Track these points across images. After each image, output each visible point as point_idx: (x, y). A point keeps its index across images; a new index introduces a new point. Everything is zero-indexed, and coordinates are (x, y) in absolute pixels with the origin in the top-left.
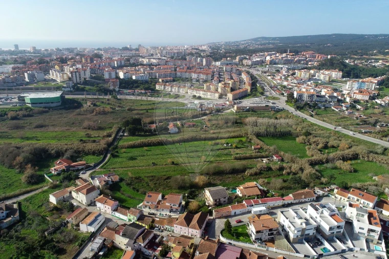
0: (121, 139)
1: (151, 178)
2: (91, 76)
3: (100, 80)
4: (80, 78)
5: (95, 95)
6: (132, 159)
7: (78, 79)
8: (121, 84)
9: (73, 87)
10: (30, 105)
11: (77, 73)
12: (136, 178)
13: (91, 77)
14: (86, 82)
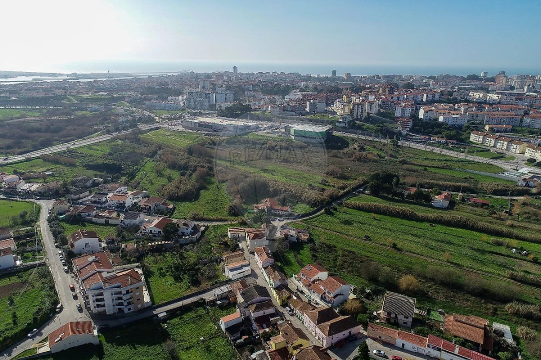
0: (355, 195)
1: (346, 253)
2: (379, 110)
3: (387, 117)
4: (362, 112)
5: (370, 136)
6: (347, 223)
7: (359, 114)
8: (414, 125)
9: (349, 123)
10: (293, 137)
11: (360, 106)
12: (329, 247)
13: (379, 113)
14: (369, 119)
